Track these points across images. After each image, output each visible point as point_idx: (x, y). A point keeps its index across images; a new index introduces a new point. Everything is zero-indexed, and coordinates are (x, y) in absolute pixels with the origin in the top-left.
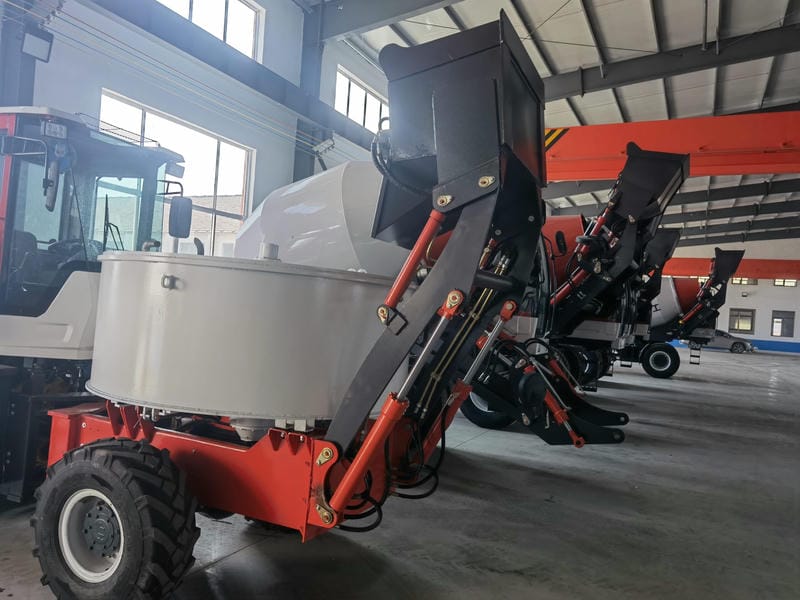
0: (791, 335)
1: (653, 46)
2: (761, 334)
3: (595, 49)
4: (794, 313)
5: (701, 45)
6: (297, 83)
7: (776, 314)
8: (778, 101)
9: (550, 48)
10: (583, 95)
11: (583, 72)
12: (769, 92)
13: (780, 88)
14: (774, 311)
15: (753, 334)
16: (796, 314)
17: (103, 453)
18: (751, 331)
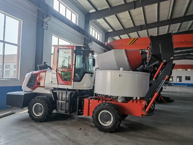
0: (181, 82)
1: (156, 20)
2: (175, 82)
3: (144, 21)
4: (181, 76)
5: (166, 20)
6: (84, 30)
7: (178, 77)
8: (180, 31)
9: (135, 21)
10: (141, 31)
11: (141, 26)
12: (179, 29)
13: (181, 28)
14: (177, 76)
15: (173, 81)
16: (182, 77)
17: (107, 104)
18: (172, 81)
